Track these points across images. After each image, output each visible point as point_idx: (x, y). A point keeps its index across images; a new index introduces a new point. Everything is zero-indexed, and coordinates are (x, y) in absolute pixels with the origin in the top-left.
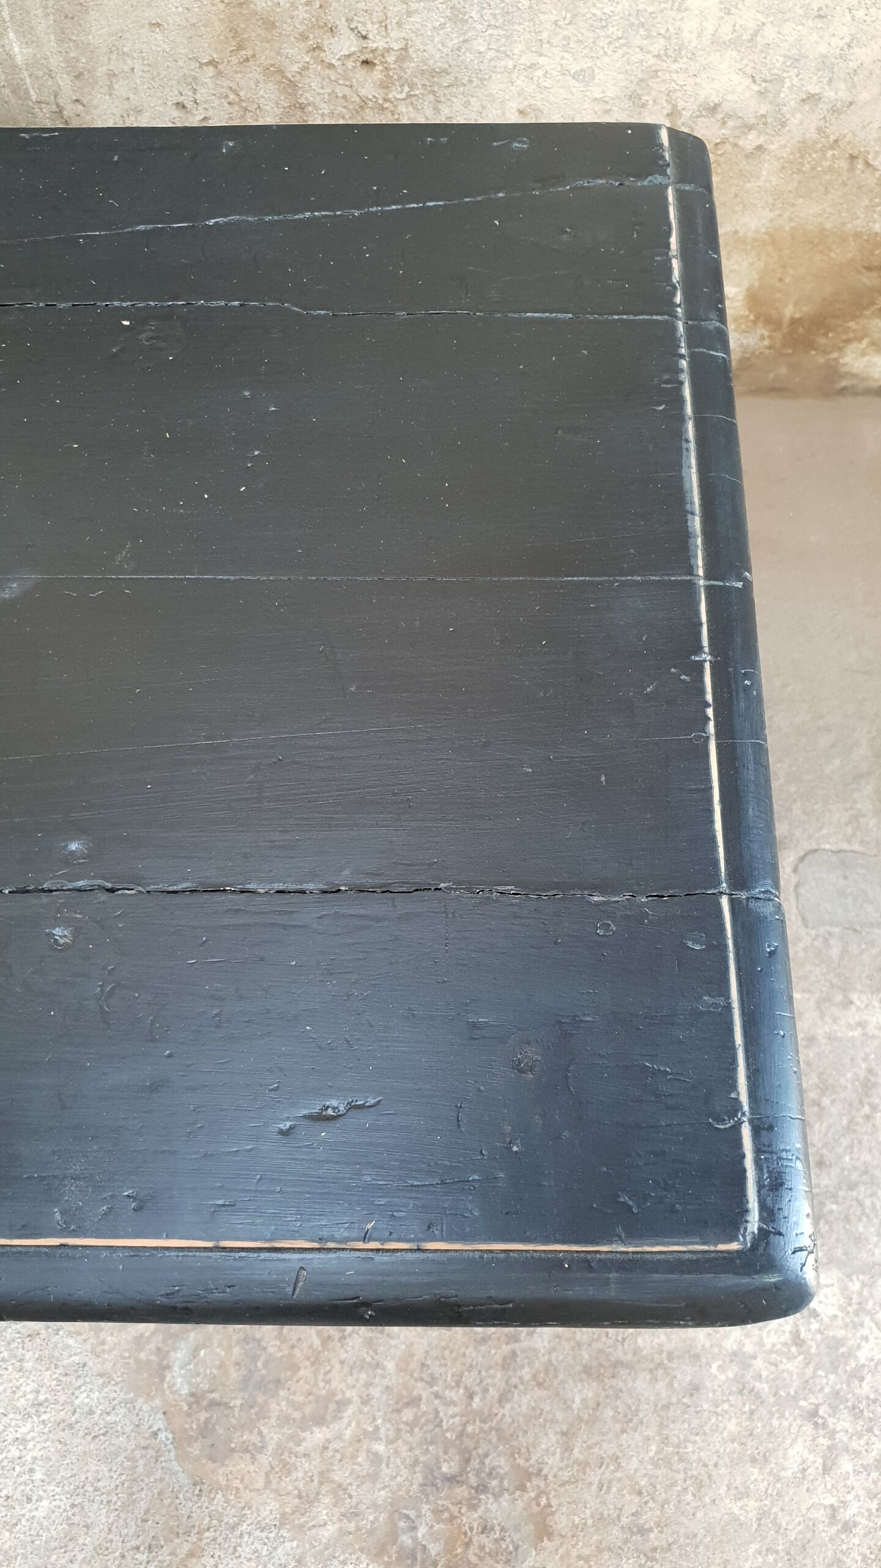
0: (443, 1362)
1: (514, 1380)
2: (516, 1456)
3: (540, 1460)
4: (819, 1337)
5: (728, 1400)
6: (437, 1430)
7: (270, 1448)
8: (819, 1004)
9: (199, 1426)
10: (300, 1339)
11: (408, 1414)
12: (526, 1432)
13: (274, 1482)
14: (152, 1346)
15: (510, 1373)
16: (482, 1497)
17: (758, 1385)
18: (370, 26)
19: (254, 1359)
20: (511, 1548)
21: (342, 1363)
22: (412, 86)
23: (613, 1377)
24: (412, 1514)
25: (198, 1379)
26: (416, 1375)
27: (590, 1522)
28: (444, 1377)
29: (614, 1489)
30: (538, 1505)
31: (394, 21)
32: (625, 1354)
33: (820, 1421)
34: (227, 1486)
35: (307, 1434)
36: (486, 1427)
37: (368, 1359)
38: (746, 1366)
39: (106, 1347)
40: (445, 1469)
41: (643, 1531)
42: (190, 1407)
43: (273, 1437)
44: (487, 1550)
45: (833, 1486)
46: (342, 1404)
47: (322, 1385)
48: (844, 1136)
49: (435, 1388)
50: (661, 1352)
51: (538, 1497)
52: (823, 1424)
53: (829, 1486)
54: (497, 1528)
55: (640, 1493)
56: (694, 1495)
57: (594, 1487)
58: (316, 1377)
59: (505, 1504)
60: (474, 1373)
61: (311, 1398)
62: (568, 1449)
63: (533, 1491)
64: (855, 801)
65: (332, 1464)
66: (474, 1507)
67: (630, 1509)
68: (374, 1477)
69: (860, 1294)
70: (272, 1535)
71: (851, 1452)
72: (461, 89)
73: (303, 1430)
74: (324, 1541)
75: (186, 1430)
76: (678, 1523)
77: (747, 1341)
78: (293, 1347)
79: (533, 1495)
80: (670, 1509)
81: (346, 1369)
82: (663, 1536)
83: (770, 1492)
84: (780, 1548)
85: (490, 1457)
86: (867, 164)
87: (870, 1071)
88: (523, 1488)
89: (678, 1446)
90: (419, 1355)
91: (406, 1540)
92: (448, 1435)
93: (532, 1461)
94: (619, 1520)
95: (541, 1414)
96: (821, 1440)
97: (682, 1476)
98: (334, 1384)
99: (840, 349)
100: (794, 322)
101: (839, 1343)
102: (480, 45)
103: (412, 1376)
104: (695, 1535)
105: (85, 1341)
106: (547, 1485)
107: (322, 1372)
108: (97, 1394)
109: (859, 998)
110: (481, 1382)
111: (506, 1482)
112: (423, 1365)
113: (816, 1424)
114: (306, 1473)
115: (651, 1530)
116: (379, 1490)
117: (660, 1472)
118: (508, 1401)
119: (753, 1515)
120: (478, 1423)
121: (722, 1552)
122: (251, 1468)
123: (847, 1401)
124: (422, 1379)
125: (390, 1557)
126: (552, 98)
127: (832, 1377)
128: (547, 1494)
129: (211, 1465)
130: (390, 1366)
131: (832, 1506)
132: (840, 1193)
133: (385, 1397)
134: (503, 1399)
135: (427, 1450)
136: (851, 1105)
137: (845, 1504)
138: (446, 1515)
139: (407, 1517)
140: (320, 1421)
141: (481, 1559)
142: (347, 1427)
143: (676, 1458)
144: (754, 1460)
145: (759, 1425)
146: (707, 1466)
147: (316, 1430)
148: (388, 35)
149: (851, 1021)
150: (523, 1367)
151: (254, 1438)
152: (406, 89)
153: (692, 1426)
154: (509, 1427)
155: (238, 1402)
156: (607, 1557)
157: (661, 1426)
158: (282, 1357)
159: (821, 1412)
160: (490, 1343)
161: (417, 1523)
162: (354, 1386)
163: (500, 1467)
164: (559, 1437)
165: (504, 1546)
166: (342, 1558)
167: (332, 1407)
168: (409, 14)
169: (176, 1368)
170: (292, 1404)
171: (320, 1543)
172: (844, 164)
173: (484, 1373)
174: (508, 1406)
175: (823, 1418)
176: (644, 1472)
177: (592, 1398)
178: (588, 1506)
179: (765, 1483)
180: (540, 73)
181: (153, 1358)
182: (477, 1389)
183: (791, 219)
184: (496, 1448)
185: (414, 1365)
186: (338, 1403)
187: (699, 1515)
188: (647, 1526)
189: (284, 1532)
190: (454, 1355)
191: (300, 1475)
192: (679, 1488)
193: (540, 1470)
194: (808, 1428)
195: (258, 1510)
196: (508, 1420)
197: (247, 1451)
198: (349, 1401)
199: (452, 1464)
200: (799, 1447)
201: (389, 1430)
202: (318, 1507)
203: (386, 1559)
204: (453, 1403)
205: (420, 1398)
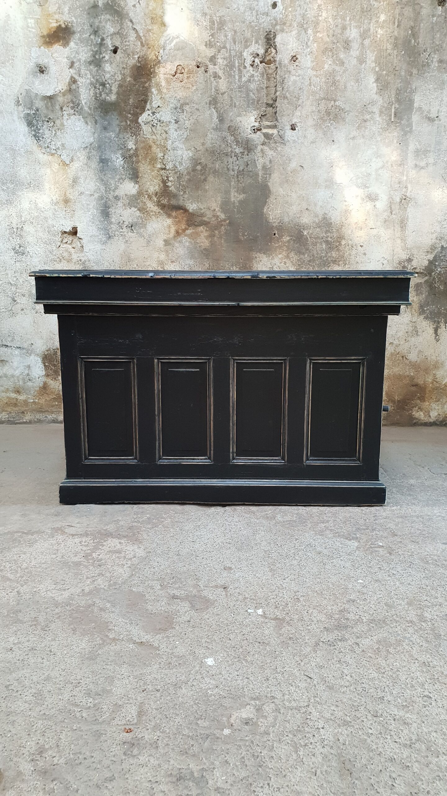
86: (406, 358)
99: (411, 410)
100: (398, 401)
172: (401, 358)
183: (392, 372)
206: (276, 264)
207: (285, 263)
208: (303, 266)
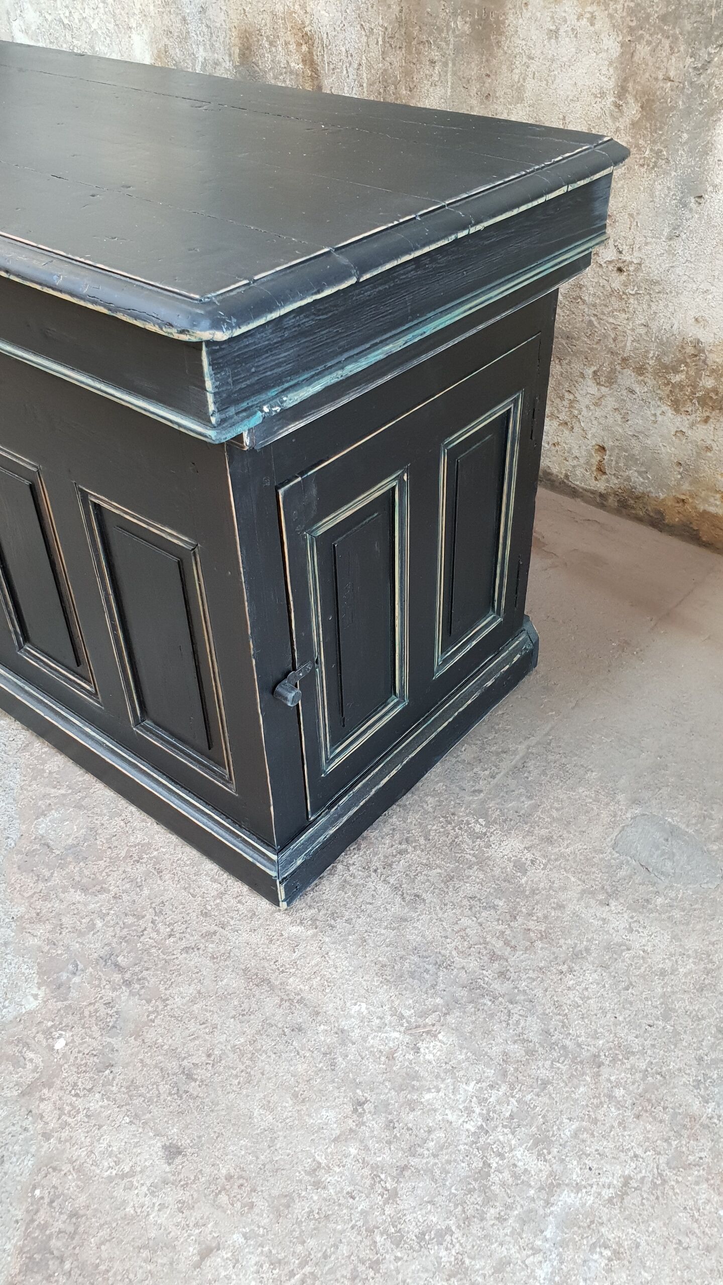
0: (174, 909)
1: (202, 946)
2: (162, 983)
3: (172, 995)
4: (407, 1063)
5: (313, 1052)
6: (136, 937)
7: (49, 884)
8: (584, 892)
9: (29, 849)
10: (117, 847)
11: (130, 920)
12: (180, 975)
13: (34, 899)
14: (48, 802)
15: (203, 941)
16: (124, 988)
17: (340, 1059)
18: (624, 246)
19: (85, 840)
20: (111, 1024)
21: (124, 872)
22: (639, 288)
23: (257, 986)
24: (81, 966)
25: (52, 833)
26: (154, 905)
27: (166, 1047)
28: (166, 916)
29: (197, 1042)
30: (148, 1016)
31: (638, 246)
32: (276, 979)
33: (360, 1110)
34: (13, 884)
35: (72, 890)
36: (162, 956)
37: (139, 880)
38: (343, 1043)
39: (29, 788)
40: (120, 959)
41: (190, 1077)
42: (35, 839)
43: (56, 879)
44: (98, 1015)
45: (331, 1153)
46: (102, 890)
47: (104, 874)
48: (534, 971)
49: (157, 918)
50: (299, 994)
51: (153, 1012)
52: (361, 1113)
53: (329, 1150)
54: (115, 1009)
55: (209, 1056)
56: (239, 1083)
57: (187, 1032)
58: (105, 868)
59: (131, 1003)
60: (184, 926)
61: (92, 876)
62: (193, 1001)
63: (152, 1007)
64: (712, 809)
65: (69, 913)
66: (114, 989)
67: (195, 1060)
68: (81, 934)
69: (459, 1063)
70: (7, 920)
71: (363, 1145)
72: (665, 296)
73: (73, 887)
74: (27, 944)
75: (23, 847)
76: (215, 1090)
77: (357, 1031)
78: (110, 848)
79: (151, 1009)
80: (217, 1079)
81: (123, 876)
82: (199, 1089)
83: (288, 1121)
84: (262, 1157)
85: (148, 972)
87: (587, 950)
88: (149, 1001)
89: (257, 1051)
90: (165, 898)
91: (64, 976)
92: (139, 945)
93: (168, 992)
94: (183, 1060)
95: (197, 973)
96: (350, 1121)
97: (243, 1068)
98: (110, 878)
101: (416, 1076)
102: (679, 271)
103: (151, 904)
104: (218, 1104)
105: (24, 780)
106: (163, 1010)
107: (111, 869)
108: (4, 804)
109: (616, 906)
110: (183, 933)
111: (143, 990)
112: (163, 902)
113: (356, 1110)
114: (53, 907)
115: (195, 1080)
116: (77, 942)
117: (233, 1056)
118: (187, 952)
119: (264, 1125)
120: (160, 951)
121: (224, 1127)
122: (31, 885)
123: (390, 1114)
124: (154, 908)
125: (48, 978)
126: (714, 314)
127: (393, 1093)
128: (158, 1014)
129: (16, 870)
130: (146, 892)
131: (320, 1163)
132: (500, 999)
133: (127, 903)
134: (186, 950)
135: (121, 942)
136: (556, 958)
137: (328, 1169)
138: (97, 982)
139: (77, 966)
140: (85, 890)
141: (90, 1016)
142: (94, 904)
143: (249, 1056)
144: (295, 1095)
145: (318, 1080)
146: (263, 1074)
147: (79, 892)
148: (633, 253)
149: (598, 915)
150: (213, 942)
151: (47, 874)
152: (636, 288)
153: (276, 1046)
154: (174, 966)
155: (58, 852)
156: (156, 1073)
157: (258, 1032)
158: (100, 849)
159: (365, 1106)
160: (208, 918)
161: (78, 973)
162: (118, 887)
163: (148, 982)
164: (195, 992)
165: (108, 1020)
166: (26, 960)
167: (98, 887)
168: (646, 244)
169: (48, 819)
170: (81, 871)
171: (24, 944)
173: (189, 930)
174: (184, 955)
175: (364, 1110)
176: (224, 1048)
177: (234, 988)
178: (174, 1038)
179: (290, 1114)
180: (710, 297)
181: (43, 807)
182: (178, 935)
184: (157, 970)
185: (158, 901)
186: (102, 888)
187: (232, 1096)
188: (196, 1077)
189: (13, 924)
190: (184, 910)
191: (49, 906)
192: (234, 1072)
193: (167, 999)
194: (349, 1109)
195: (14, 906)
196: (177, 962)
197: (38, 876)
198: (109, 891)
199: (126, 960)
200: (331, 1114)
201: (113, 920)
202: (41, 926)
203: (45, 978)
204: (158, 932)
205: (143, 917)
206: (565, 21)
207: (592, 20)
208: (641, 37)
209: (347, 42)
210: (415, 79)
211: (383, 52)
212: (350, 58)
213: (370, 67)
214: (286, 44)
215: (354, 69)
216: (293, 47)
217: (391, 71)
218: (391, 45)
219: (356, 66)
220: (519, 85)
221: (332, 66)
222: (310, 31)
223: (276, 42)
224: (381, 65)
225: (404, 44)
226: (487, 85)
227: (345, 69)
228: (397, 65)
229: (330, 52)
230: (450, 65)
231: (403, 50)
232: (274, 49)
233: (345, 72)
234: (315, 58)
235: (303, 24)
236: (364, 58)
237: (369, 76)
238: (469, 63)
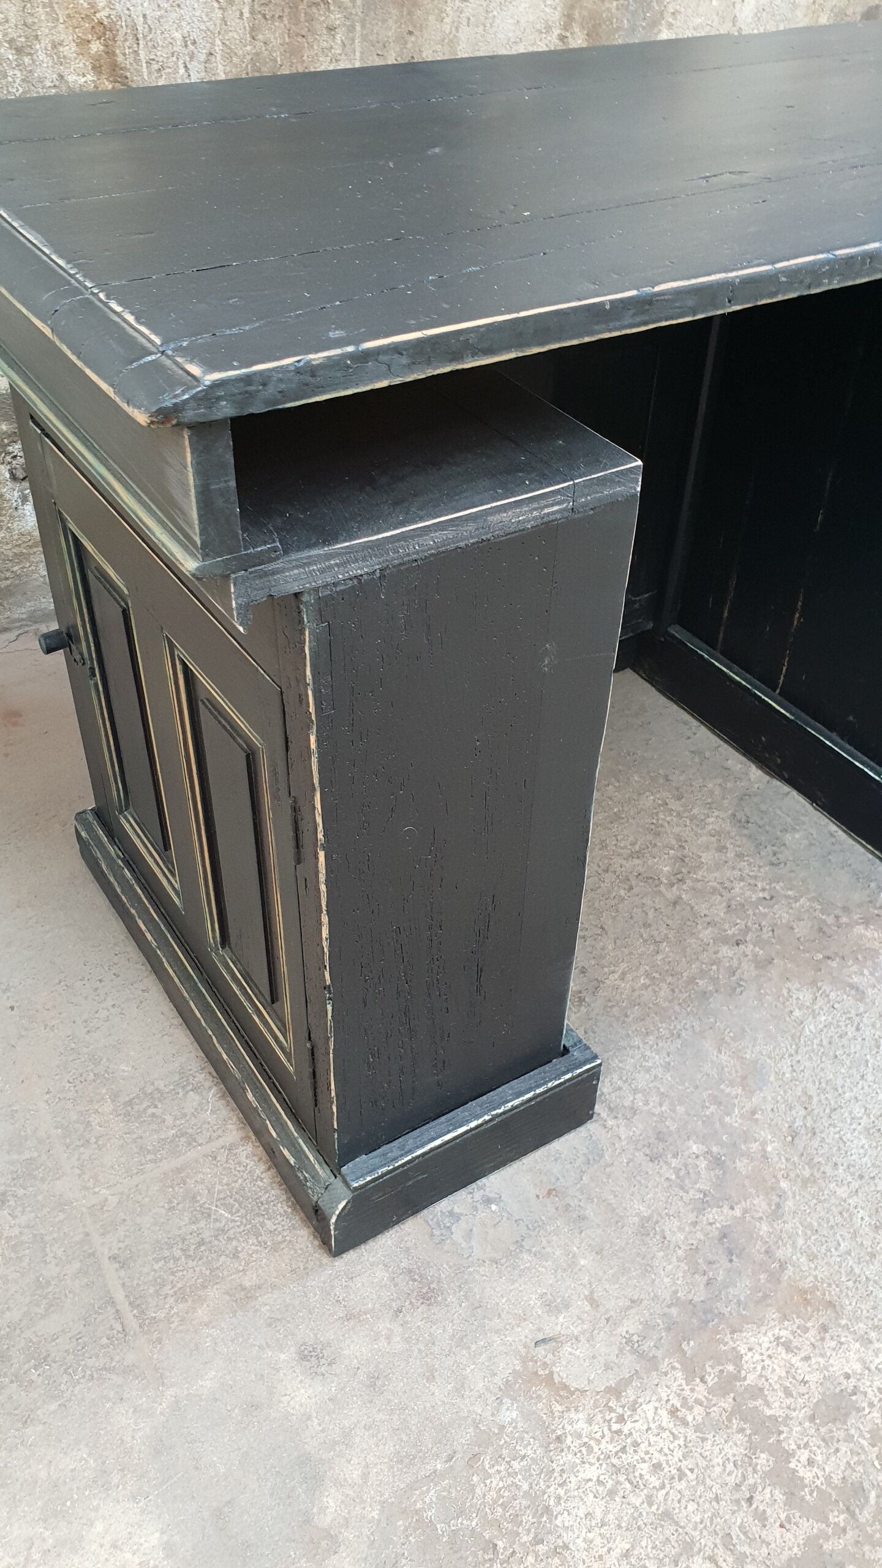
209: (184, 24)
210: (305, 58)
211: (253, 29)
212: (191, 47)
213: (229, 54)
214: (54, 46)
215: (200, 63)
216: (69, 49)
217: (266, 53)
218: (264, 16)
219: (203, 58)
220: (451, 36)
221: (155, 67)
222: (109, 17)
223: (30, 47)
224: (249, 48)
225: (287, 10)
226: (409, 45)
227: (181, 66)
228: (275, 42)
229: (150, 44)
230: (358, 28)
231: (285, 20)
232: (27, 60)
233: (182, 71)
234: (120, 59)
235: (93, 7)
236: (218, 42)
237: (228, 69)
238: (384, 21)
